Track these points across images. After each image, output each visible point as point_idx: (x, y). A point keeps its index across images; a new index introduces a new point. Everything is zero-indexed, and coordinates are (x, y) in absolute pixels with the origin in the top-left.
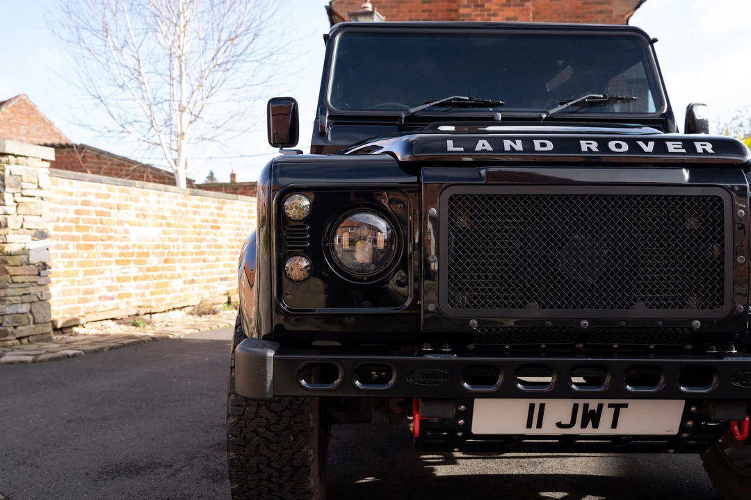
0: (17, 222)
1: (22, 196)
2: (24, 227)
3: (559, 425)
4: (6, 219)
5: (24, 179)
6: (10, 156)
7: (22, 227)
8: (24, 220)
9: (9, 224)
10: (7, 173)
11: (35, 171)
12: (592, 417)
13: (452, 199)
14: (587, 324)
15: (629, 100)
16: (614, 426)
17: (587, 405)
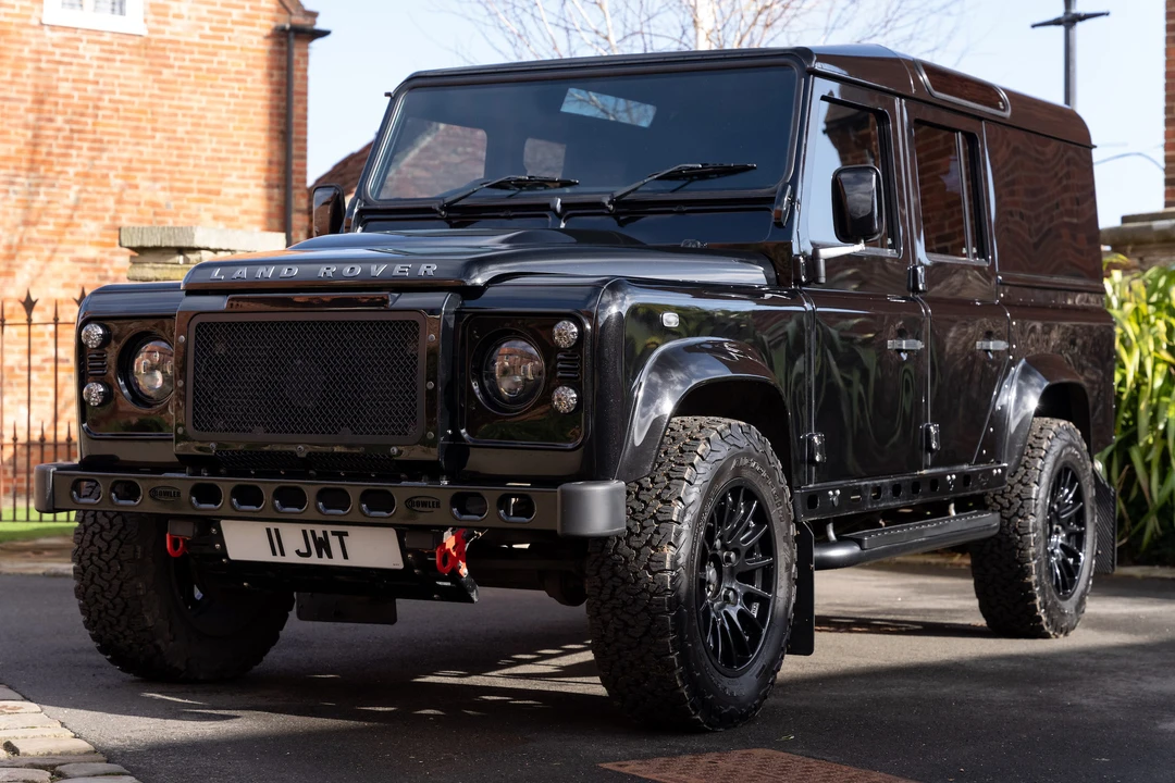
3: (298, 552)
12: (323, 546)
13: (199, 326)
14: (302, 450)
15: (745, 169)
16: (346, 557)
17: (313, 532)
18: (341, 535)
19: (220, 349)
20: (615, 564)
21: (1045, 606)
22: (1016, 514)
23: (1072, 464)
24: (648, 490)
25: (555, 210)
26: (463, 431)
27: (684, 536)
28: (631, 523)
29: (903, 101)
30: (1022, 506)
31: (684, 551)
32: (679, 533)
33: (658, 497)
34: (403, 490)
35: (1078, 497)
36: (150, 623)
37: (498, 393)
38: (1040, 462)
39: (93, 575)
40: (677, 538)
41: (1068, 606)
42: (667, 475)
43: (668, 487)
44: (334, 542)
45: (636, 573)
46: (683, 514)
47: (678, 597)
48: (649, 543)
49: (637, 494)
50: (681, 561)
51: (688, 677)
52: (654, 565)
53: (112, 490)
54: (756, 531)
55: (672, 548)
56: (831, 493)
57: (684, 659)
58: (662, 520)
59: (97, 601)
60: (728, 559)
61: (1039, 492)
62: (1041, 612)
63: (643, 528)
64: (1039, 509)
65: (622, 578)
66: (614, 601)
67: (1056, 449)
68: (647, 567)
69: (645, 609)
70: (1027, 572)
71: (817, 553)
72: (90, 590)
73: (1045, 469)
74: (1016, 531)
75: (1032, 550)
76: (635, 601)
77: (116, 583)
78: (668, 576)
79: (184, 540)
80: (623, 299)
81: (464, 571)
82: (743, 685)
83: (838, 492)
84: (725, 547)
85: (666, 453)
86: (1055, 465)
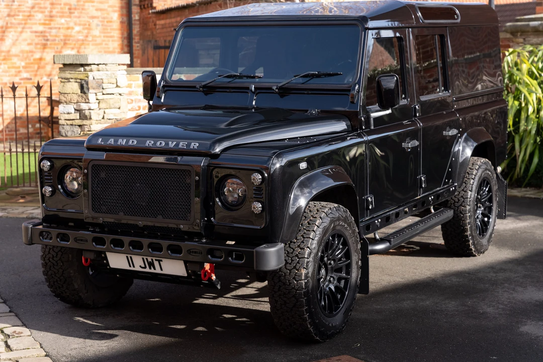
0: (99, 114)
1: (103, 94)
2: (105, 118)
3: (140, 266)
4: (90, 113)
5: (104, 81)
6: (92, 66)
7: (103, 118)
8: (105, 113)
9: (92, 117)
10: (91, 78)
11: (114, 74)
12: (151, 265)
13: (93, 166)
14: (141, 223)
15: (337, 74)
16: (162, 270)
17: (147, 259)
18: (159, 261)
19: (103, 175)
20: (280, 276)
21: (474, 244)
22: (461, 205)
23: (486, 178)
24: (294, 243)
25: (251, 90)
26: (212, 218)
27: (310, 264)
28: (287, 258)
29: (410, 29)
30: (463, 202)
31: (311, 270)
32: (308, 262)
33: (299, 246)
34: (186, 245)
35: (490, 191)
36: (76, 287)
37: (227, 202)
38: (472, 181)
39: (50, 267)
40: (307, 266)
41: (484, 241)
42: (302, 236)
43: (303, 242)
44: (156, 264)
45: (289, 280)
46: (310, 254)
47: (308, 291)
48: (295, 267)
49: (289, 244)
50: (310, 275)
51: (313, 323)
52: (297, 277)
53: (57, 237)
54: (343, 249)
55: (305, 270)
56: (376, 221)
57: (310, 317)
58: (300, 257)
59: (53, 277)
60: (330, 264)
61: (471, 195)
62: (472, 247)
63: (292, 261)
64: (471, 203)
65: (283, 283)
66: (280, 292)
67: (479, 174)
68: (294, 278)
69: (294, 296)
70: (466, 230)
71: (370, 248)
72: (49, 273)
73: (474, 183)
74: (461, 213)
75: (468, 221)
76: (289, 293)
77: (61, 270)
78: (303, 282)
79: (90, 259)
80: (282, 160)
81: (214, 277)
82: (337, 320)
83: (380, 220)
84: (329, 259)
85: (302, 225)
86: (478, 181)
